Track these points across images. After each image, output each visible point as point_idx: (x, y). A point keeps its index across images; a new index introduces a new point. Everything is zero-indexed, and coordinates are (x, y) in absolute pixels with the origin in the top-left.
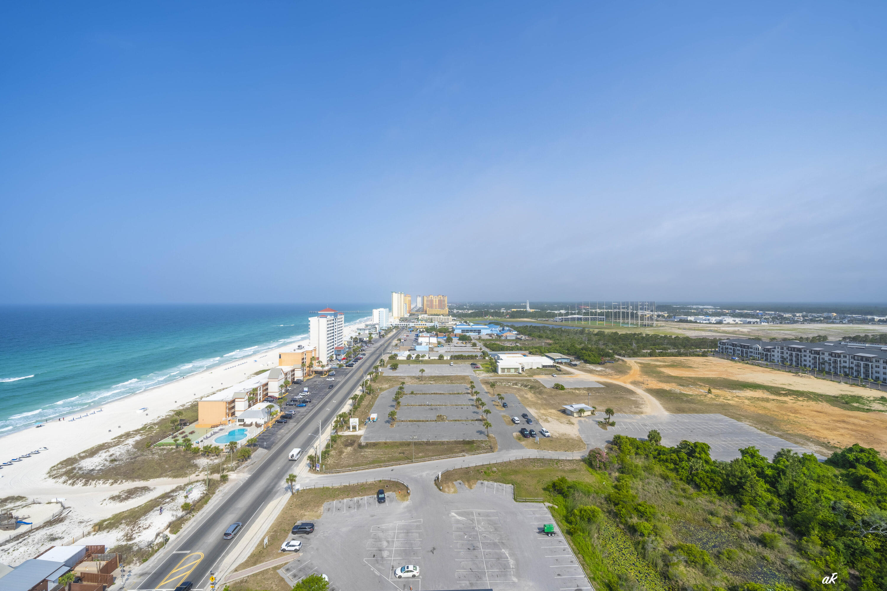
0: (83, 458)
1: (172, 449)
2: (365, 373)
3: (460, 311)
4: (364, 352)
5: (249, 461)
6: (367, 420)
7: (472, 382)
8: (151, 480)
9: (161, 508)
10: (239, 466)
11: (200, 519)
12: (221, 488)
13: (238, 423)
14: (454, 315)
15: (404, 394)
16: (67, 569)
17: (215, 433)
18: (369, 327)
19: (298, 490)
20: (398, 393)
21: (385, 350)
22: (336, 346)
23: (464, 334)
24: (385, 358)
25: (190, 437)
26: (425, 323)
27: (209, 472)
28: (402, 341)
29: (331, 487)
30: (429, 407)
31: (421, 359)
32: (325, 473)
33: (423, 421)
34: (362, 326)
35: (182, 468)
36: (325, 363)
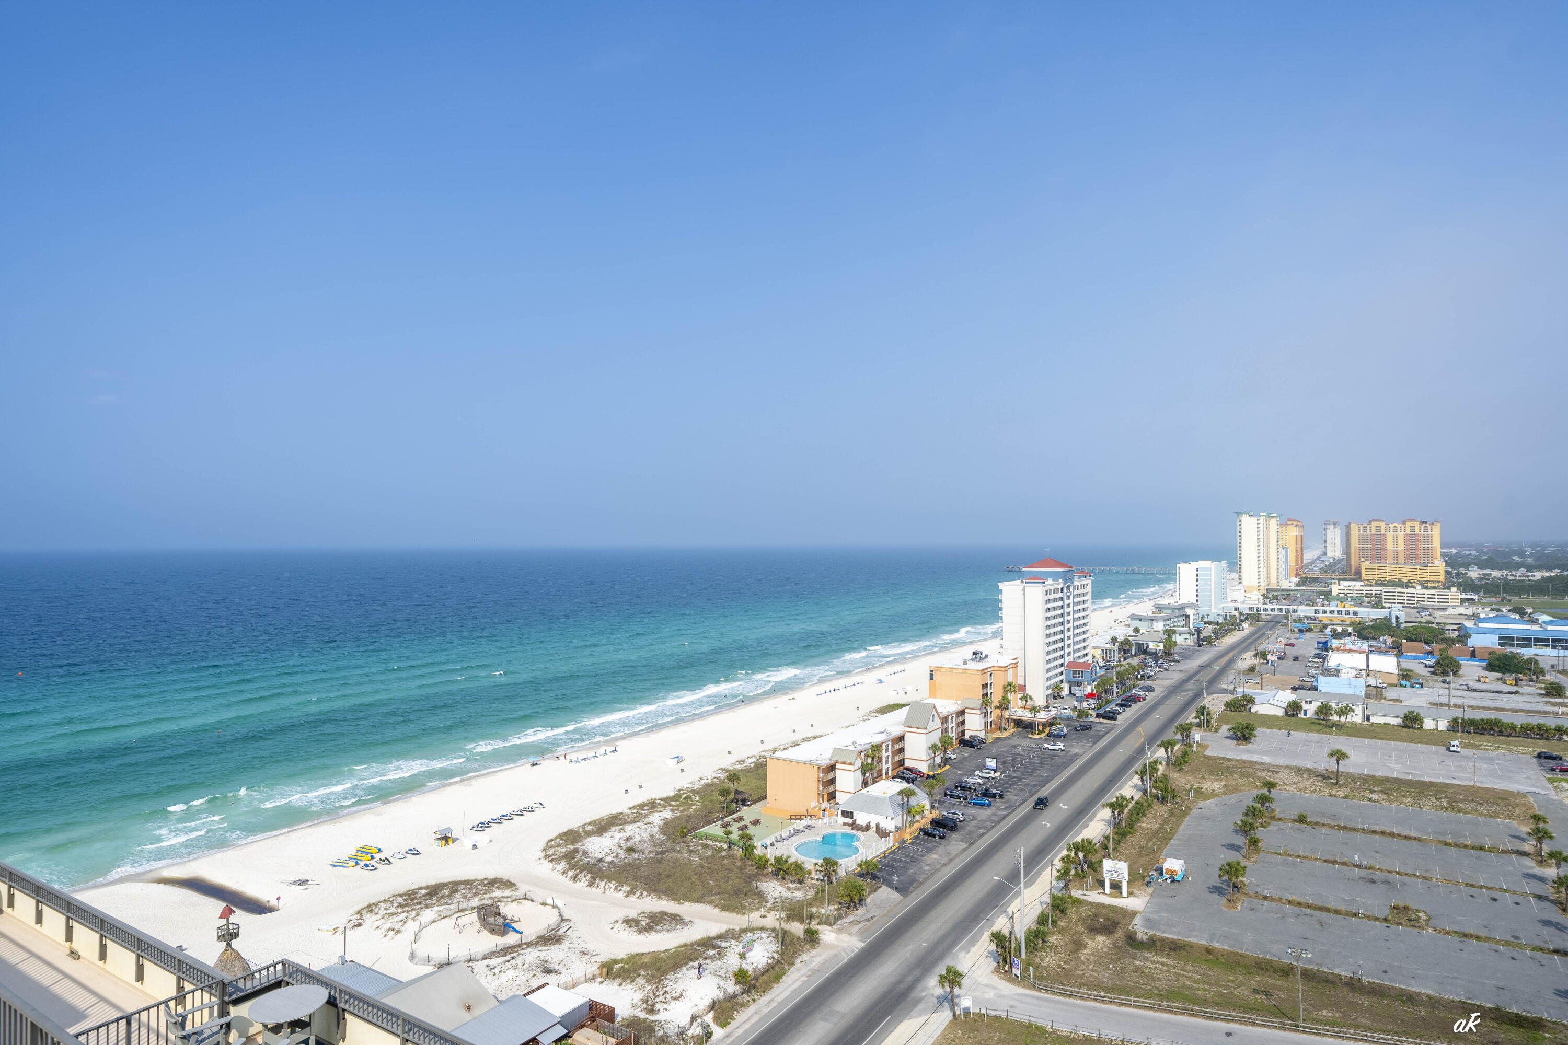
0: (589, 834)
1: (721, 849)
2: (1151, 740)
3: (1496, 574)
4: (1148, 683)
5: (861, 911)
6: (1154, 874)
7: (1537, 818)
8: (687, 904)
9: (700, 966)
10: (841, 918)
11: (766, 1011)
12: (805, 957)
13: (842, 820)
14: (1468, 586)
15: (1273, 818)
16: (563, 1031)
17: (797, 832)
18: (1165, 614)
19: (966, 1011)
20: (1251, 812)
21: (1212, 681)
22: (1070, 659)
23: (1509, 650)
24: (1215, 704)
25: (752, 831)
26: (1352, 609)
27: (783, 915)
28: (1270, 658)
29: (1049, 1029)
30: (1364, 873)
31: (1335, 718)
32: (1034, 987)
33: (1337, 912)
34: (1145, 609)
35: (737, 892)
36: (1039, 700)
